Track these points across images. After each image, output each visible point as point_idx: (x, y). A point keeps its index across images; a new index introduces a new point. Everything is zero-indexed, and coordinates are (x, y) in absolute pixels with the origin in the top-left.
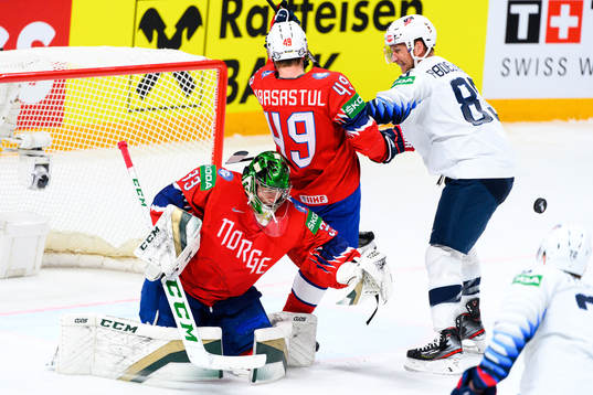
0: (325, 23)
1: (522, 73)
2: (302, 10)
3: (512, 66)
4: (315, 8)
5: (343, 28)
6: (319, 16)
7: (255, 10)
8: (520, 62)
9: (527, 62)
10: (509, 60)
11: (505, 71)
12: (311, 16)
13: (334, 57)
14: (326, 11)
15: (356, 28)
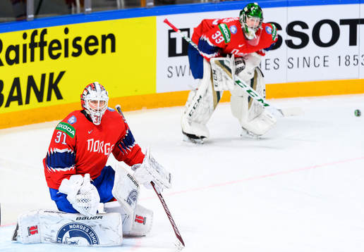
0: (55, 53)
1: (181, 75)
2: (40, 46)
3: (174, 71)
4: (48, 44)
5: (66, 55)
6: (51, 49)
7: (11, 48)
8: (178, 68)
9: (183, 68)
10: (171, 67)
11: (170, 75)
12: (46, 49)
13: (62, 74)
14: (55, 45)
15: (75, 55)
